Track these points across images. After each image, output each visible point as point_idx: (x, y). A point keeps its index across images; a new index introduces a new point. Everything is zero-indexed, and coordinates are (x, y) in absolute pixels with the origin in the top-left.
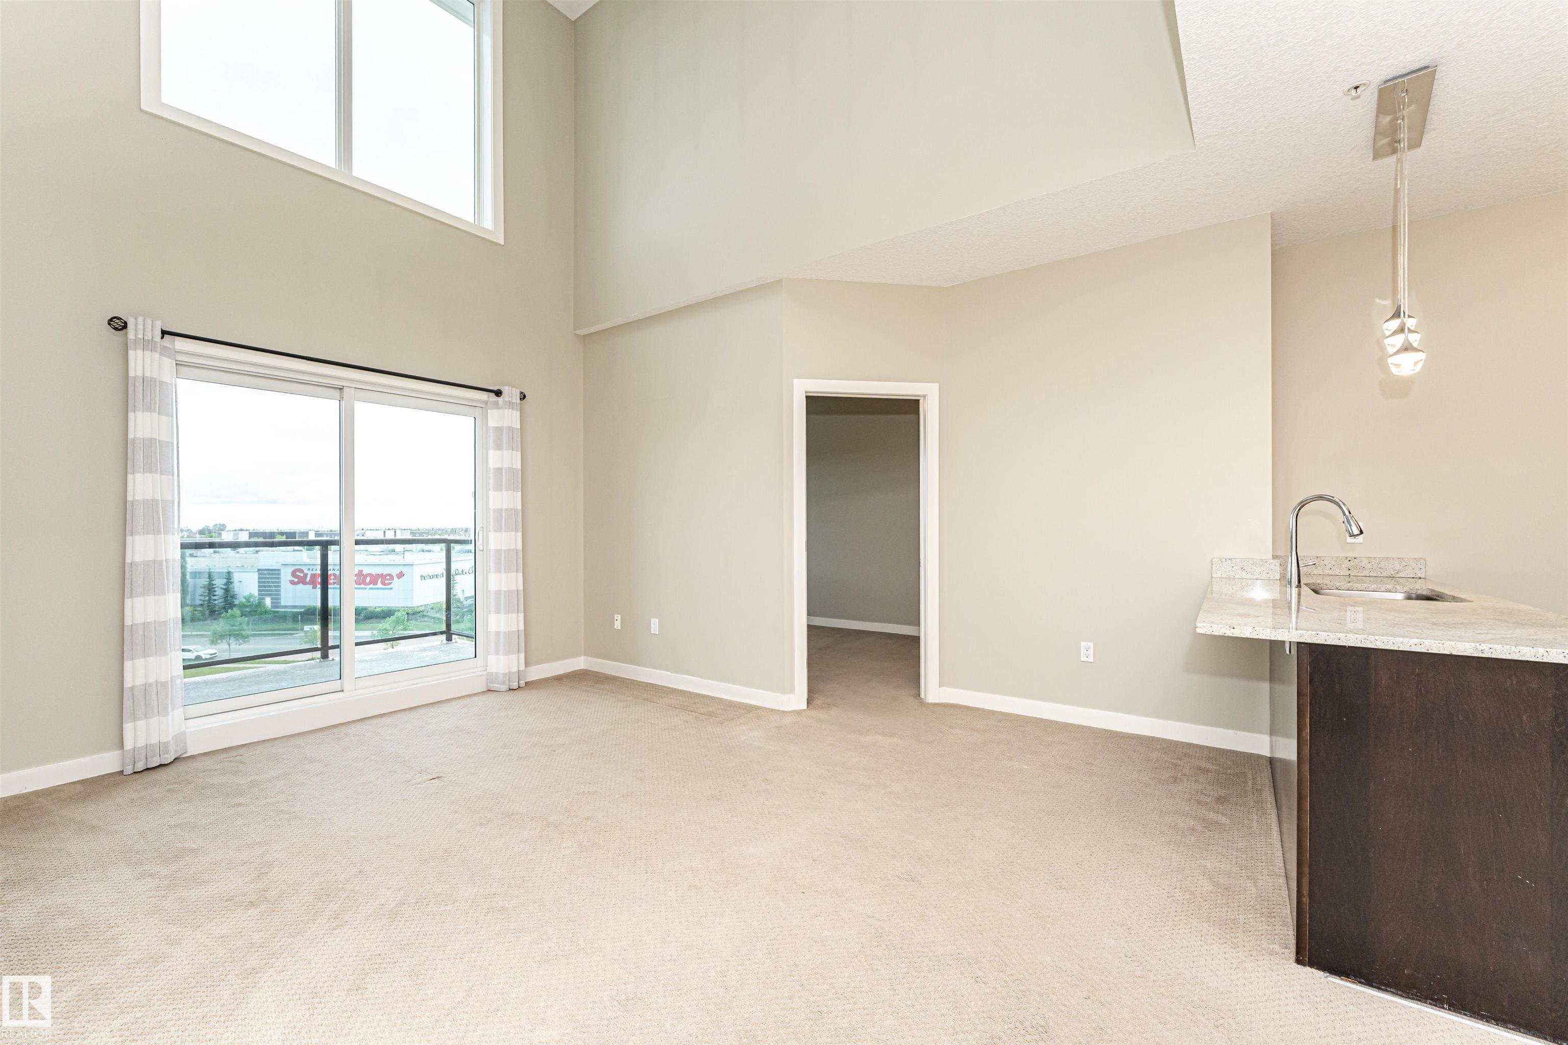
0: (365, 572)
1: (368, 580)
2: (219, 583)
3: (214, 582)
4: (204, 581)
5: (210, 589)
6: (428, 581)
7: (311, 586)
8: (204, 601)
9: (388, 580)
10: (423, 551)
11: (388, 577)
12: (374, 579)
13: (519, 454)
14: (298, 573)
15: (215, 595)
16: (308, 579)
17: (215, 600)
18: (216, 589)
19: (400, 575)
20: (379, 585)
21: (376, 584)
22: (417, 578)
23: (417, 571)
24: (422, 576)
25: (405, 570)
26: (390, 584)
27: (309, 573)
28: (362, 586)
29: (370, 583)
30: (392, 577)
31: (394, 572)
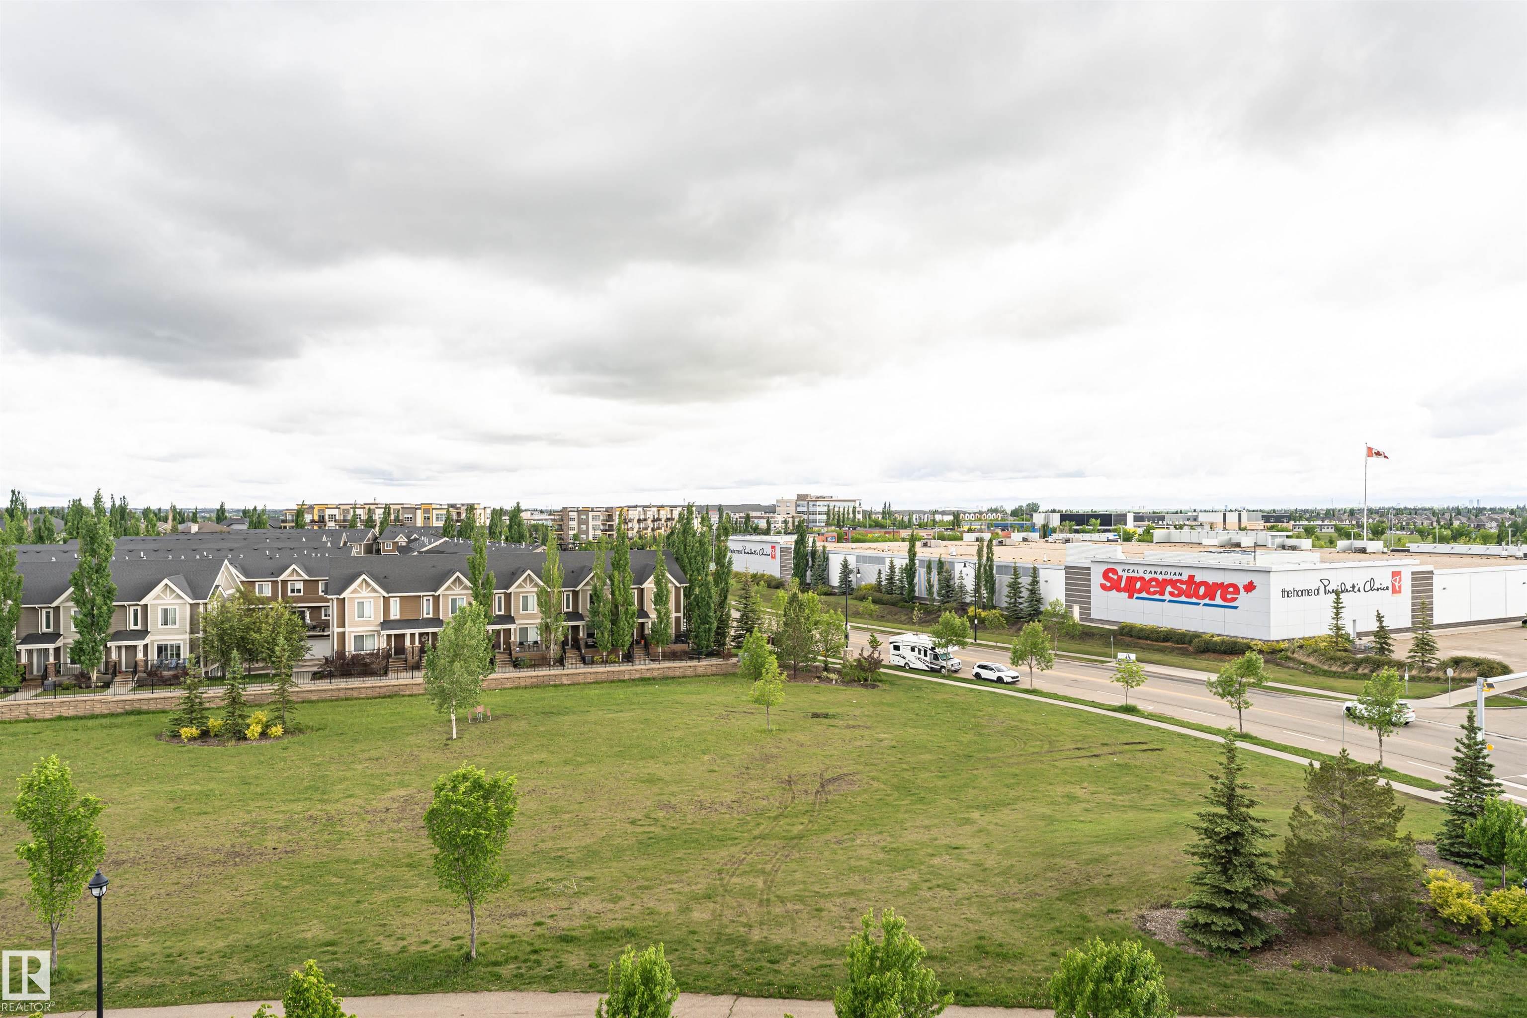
0: (1198, 579)
1: (1202, 590)
2: (1025, 581)
3: (1019, 580)
4: (1007, 579)
5: (1015, 587)
6: (1294, 600)
7: (1127, 594)
8: (1010, 604)
9: (1231, 593)
10: (1283, 547)
11: (1231, 589)
12: (1211, 590)
14: (1110, 575)
15: (1020, 598)
16: (1123, 585)
17: (1021, 603)
18: (1022, 589)
19: (1250, 587)
20: (1218, 601)
21: (1213, 598)
22: (1275, 593)
23: (1277, 583)
24: (1283, 591)
25: (1256, 579)
26: (1234, 599)
27: (1125, 575)
28: (1194, 600)
29: (1203, 597)
30: (1237, 590)
31: (1241, 580)
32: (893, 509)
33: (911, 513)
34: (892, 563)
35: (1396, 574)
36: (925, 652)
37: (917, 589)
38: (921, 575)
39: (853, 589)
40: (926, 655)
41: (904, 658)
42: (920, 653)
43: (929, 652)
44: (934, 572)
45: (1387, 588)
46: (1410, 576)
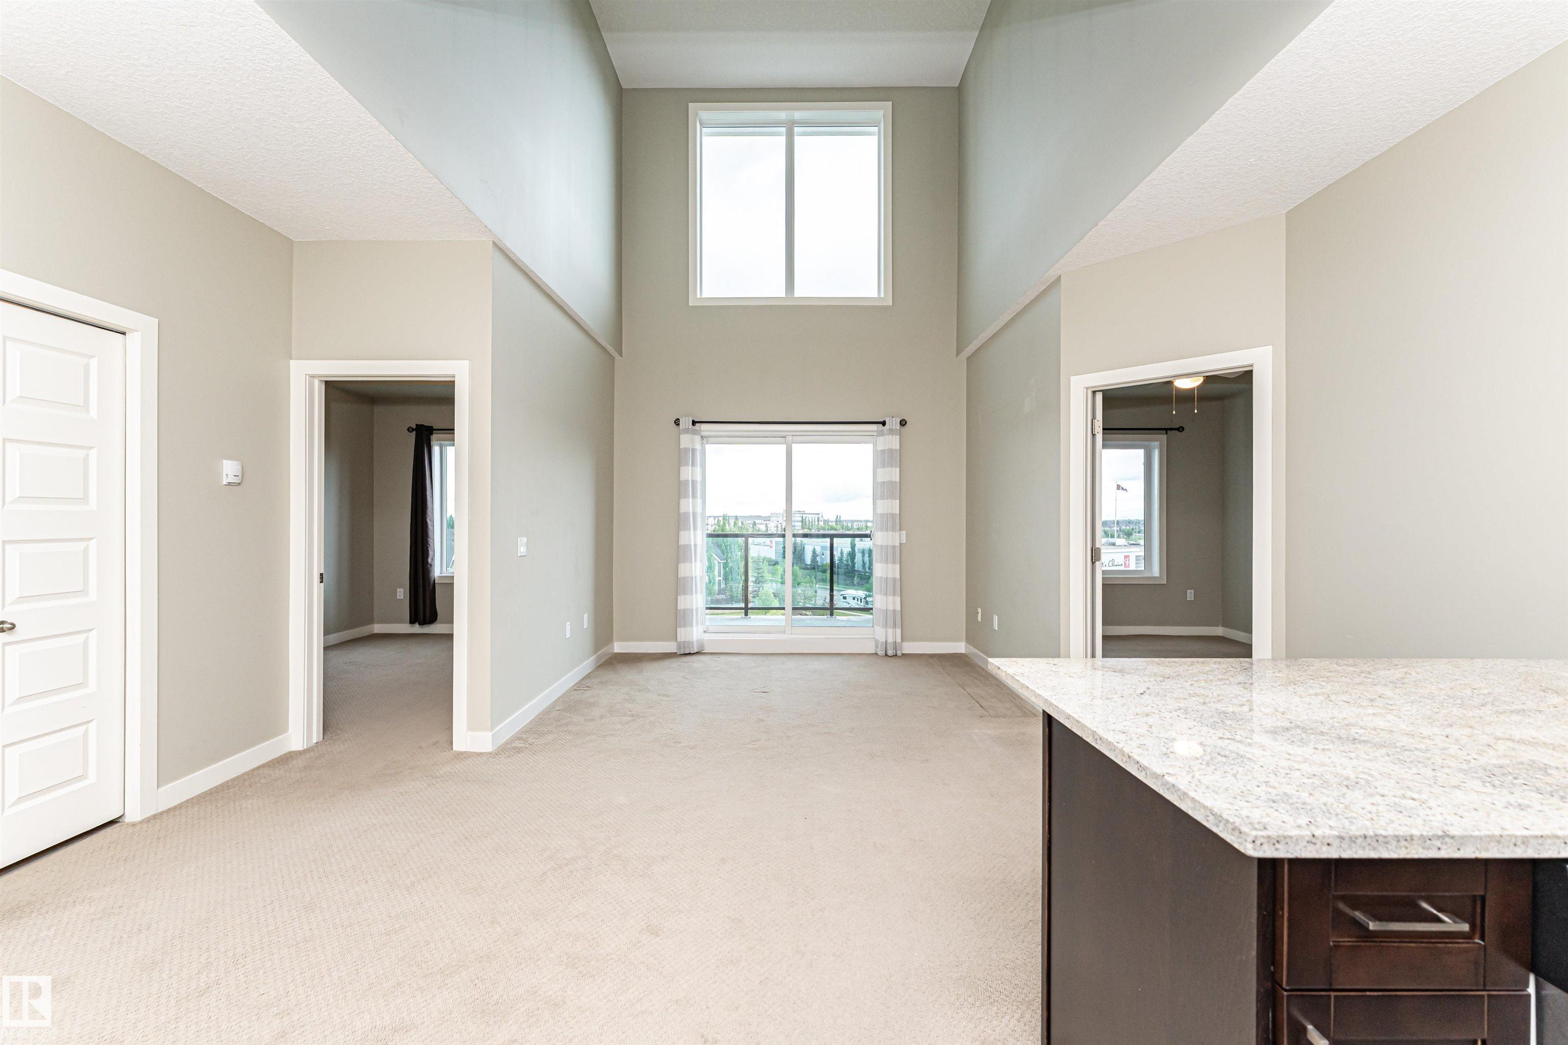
13: (898, 469)
32: (842, 519)
33: (853, 521)
34: (842, 550)
35: (1126, 557)
36: (861, 600)
37: (856, 565)
38: (858, 557)
39: (818, 566)
40: (861, 602)
41: (849, 604)
42: (858, 601)
43: (863, 600)
44: (867, 555)
45: (1122, 565)
46: (1135, 558)
